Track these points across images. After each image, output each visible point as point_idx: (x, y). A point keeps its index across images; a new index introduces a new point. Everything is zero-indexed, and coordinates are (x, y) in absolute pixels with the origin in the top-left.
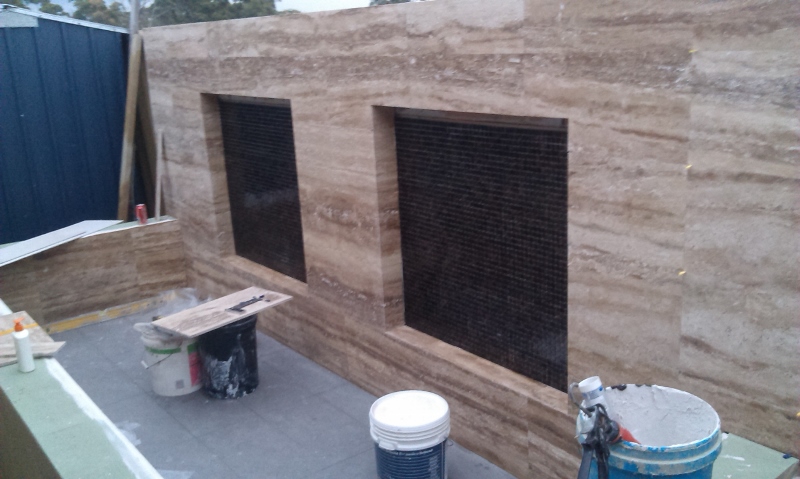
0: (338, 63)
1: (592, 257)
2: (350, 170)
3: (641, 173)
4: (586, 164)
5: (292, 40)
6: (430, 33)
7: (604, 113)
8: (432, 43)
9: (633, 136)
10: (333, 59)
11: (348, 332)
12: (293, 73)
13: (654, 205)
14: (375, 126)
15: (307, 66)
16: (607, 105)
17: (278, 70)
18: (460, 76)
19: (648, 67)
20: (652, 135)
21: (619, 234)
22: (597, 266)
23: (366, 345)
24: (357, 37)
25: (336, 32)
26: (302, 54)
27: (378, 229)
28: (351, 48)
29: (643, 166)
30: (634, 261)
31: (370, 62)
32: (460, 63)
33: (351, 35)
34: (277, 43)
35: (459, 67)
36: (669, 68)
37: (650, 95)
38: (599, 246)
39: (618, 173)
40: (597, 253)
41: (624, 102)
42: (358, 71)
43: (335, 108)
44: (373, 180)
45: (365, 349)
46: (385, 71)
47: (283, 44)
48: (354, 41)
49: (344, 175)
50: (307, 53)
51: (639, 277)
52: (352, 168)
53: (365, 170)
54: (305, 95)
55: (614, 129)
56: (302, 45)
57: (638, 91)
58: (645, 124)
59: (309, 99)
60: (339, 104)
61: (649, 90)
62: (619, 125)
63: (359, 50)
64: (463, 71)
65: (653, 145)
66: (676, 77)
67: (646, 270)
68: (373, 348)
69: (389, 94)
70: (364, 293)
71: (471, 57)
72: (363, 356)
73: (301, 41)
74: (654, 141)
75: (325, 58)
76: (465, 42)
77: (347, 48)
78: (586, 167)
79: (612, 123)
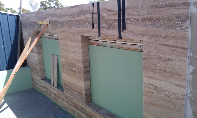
0: (71, 22)
1: (152, 88)
2: (75, 55)
3: (169, 60)
4: (149, 56)
5: (58, 16)
7: (156, 38)
9: (166, 46)
10: (69, 21)
11: (75, 104)
12: (58, 26)
13: (175, 72)
14: (82, 42)
15: (62, 24)
16: (157, 36)
17: (54, 25)
18: (107, 26)
19: (172, 22)
20: (174, 47)
21: (162, 81)
22: (153, 91)
23: (80, 109)
24: (76, 14)
25: (70, 13)
26: (61, 20)
27: (83, 73)
28: (74, 18)
29: (170, 57)
30: (167, 91)
31: (80, 22)
32: (107, 22)
33: (74, 14)
34: (54, 17)
36: (180, 23)
37: (173, 32)
38: (154, 85)
39: (161, 59)
40: (154, 87)
41: (163, 35)
42: (76, 25)
43: (70, 36)
44: (81, 58)
45: (80, 110)
46: (84, 25)
47: (56, 17)
48: (75, 16)
49: (73, 57)
50: (62, 20)
51: (169, 96)
52: (75, 54)
53: (79, 55)
54: (62, 32)
55: (159, 44)
56: (61, 17)
57: (168, 31)
58: (171, 42)
59: (63, 33)
60: (71, 35)
61: (173, 30)
62: (161, 43)
63: (76, 18)
64: (108, 24)
65: (174, 50)
66: (182, 26)
67: (171, 94)
68: (82, 110)
69: (85, 32)
70: (79, 93)
71: (110, 20)
72: (79, 112)
73: (60, 16)
74: (175, 49)
75: (67, 21)
76: (108, 15)
77: (73, 18)
78: (149, 57)
79: (159, 42)
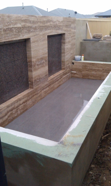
0: (42, 27)
5: (32, 22)
6: (55, 22)
8: (55, 23)
12: (32, 30)
15: (35, 28)
33: (44, 21)
34: (27, 23)
35: (58, 27)
50: (35, 25)
59: (35, 37)
60: (42, 36)
63: (45, 24)
75: (39, 26)
76: (58, 23)
